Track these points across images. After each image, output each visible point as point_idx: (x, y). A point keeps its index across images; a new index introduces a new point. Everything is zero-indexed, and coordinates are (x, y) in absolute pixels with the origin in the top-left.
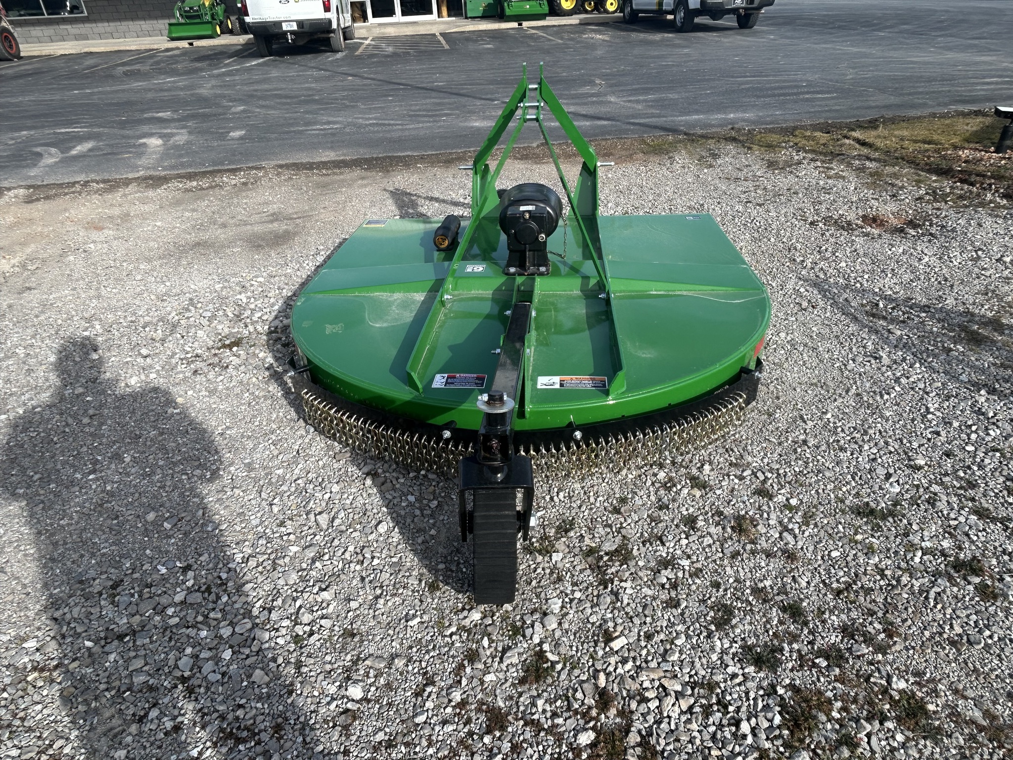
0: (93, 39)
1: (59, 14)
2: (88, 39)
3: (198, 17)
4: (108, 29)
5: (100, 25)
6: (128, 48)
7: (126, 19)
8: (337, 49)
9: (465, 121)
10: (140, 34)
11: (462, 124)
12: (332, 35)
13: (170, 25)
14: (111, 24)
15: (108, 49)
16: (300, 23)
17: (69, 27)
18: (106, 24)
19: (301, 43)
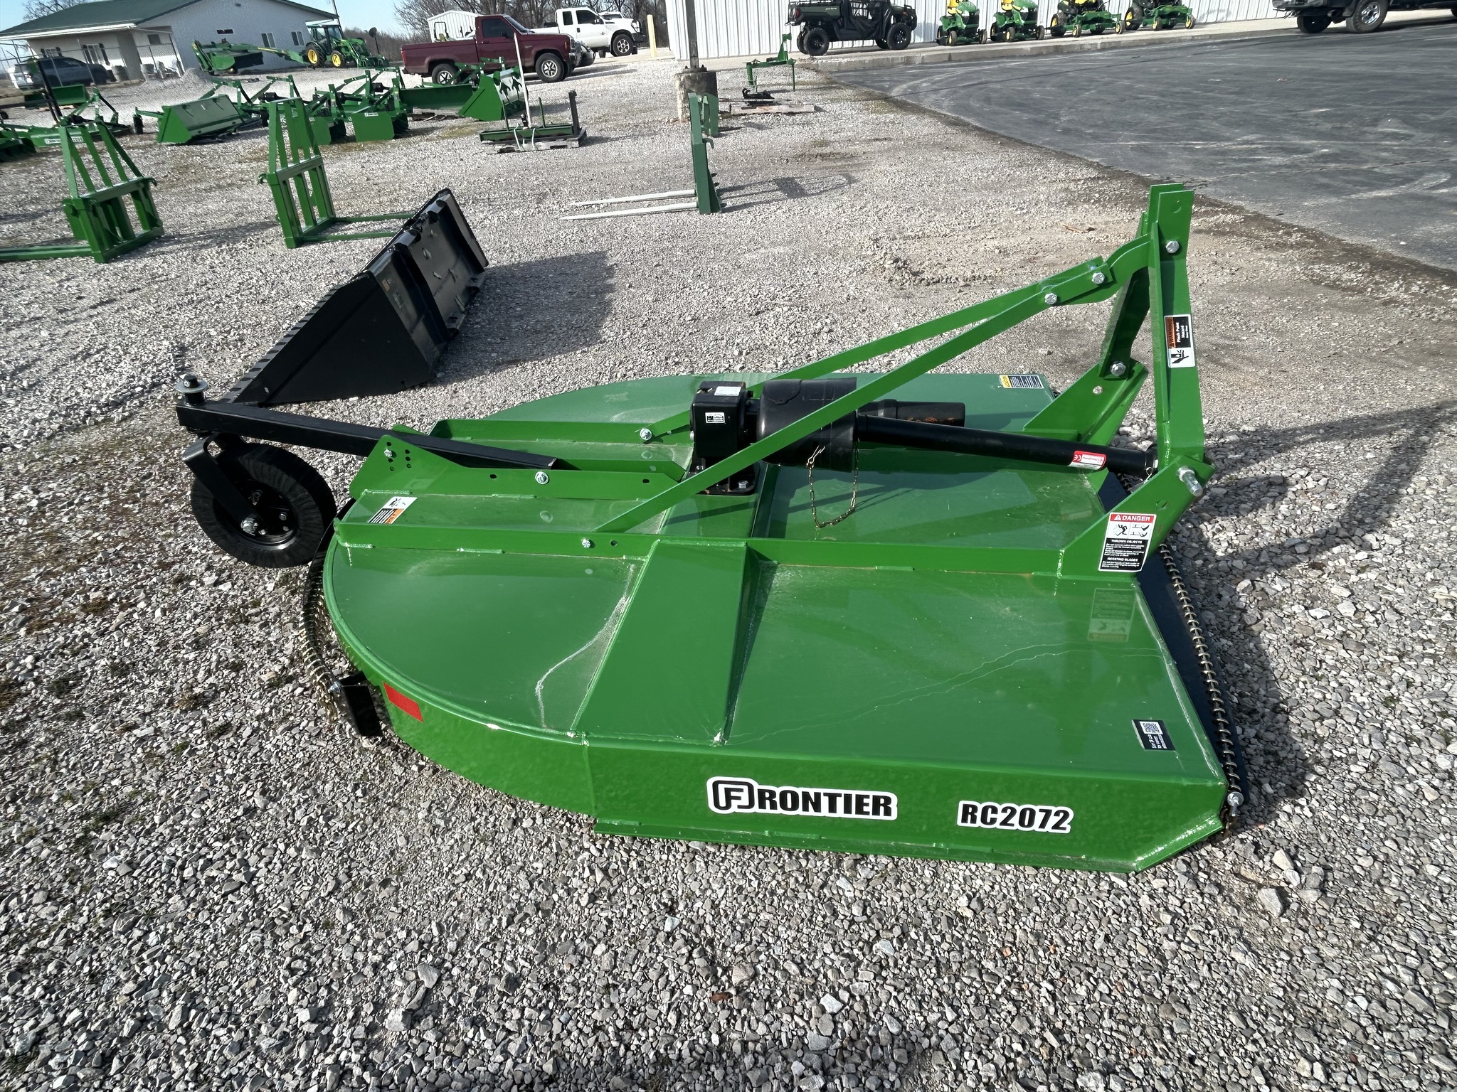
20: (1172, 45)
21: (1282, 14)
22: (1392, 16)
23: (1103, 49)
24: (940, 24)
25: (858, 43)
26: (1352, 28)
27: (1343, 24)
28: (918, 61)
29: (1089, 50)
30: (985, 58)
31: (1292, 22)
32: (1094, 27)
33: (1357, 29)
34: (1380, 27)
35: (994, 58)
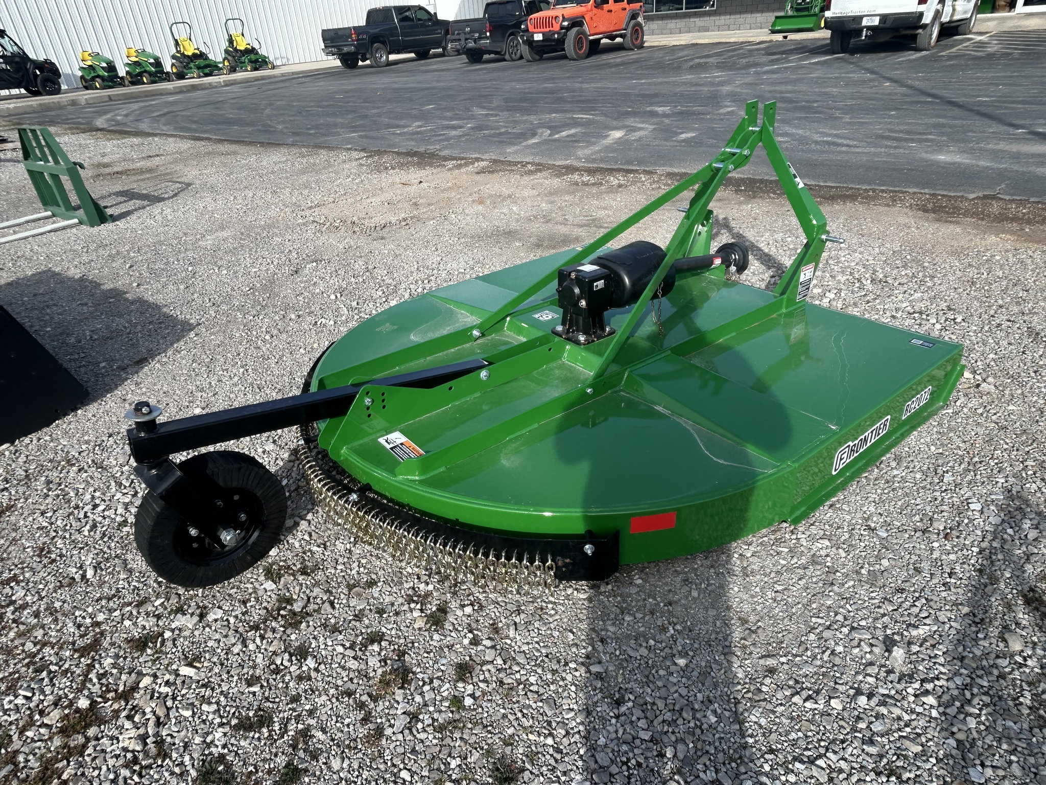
0: (713, 31)
1: (701, 7)
2: (708, 31)
3: (807, 9)
4: (728, 22)
5: (723, 17)
6: (728, 40)
7: (746, 12)
8: (922, 47)
9: (932, 152)
10: (753, 26)
11: (924, 155)
12: (920, 31)
13: (777, 17)
14: (732, 17)
15: (711, 41)
16: (884, 18)
17: (697, 20)
18: (728, 17)
19: (882, 39)
20: (272, 80)
21: (331, 58)
22: (393, 57)
23: (226, 85)
24: (80, 74)
25: (15, 91)
26: (374, 64)
27: (368, 62)
28: (83, 103)
29: (216, 87)
30: (140, 97)
31: (338, 63)
32: (207, 71)
33: (376, 65)
34: (389, 64)
35: (146, 96)
